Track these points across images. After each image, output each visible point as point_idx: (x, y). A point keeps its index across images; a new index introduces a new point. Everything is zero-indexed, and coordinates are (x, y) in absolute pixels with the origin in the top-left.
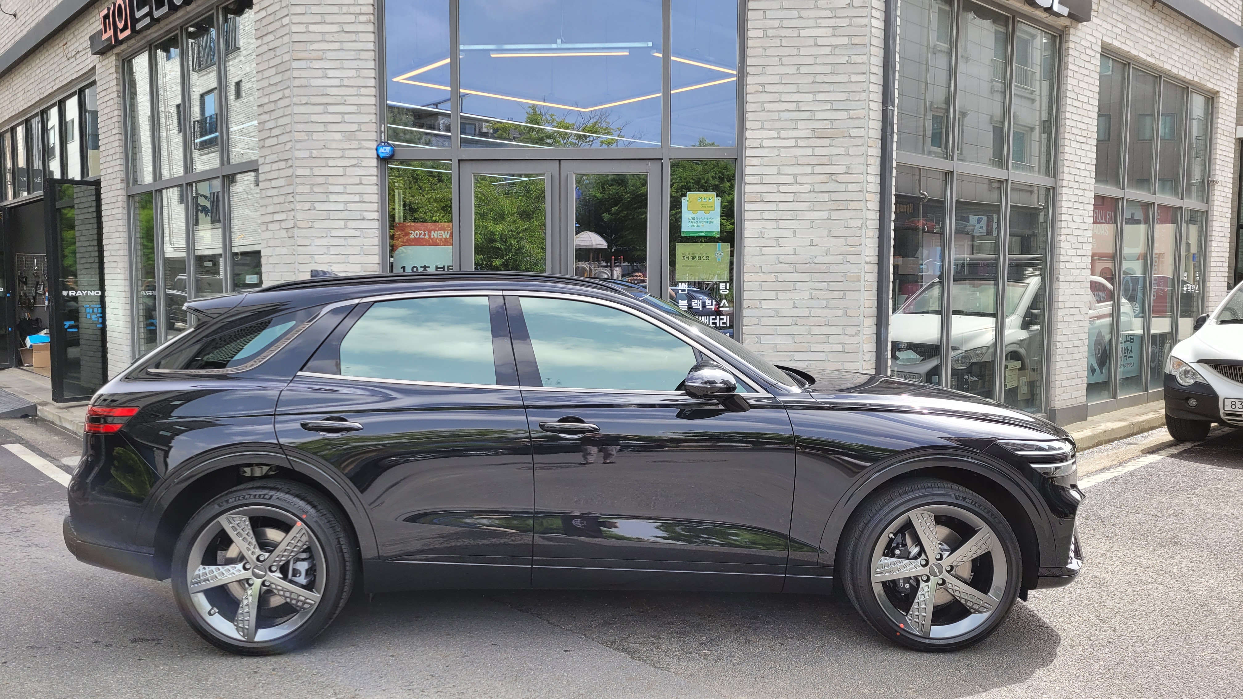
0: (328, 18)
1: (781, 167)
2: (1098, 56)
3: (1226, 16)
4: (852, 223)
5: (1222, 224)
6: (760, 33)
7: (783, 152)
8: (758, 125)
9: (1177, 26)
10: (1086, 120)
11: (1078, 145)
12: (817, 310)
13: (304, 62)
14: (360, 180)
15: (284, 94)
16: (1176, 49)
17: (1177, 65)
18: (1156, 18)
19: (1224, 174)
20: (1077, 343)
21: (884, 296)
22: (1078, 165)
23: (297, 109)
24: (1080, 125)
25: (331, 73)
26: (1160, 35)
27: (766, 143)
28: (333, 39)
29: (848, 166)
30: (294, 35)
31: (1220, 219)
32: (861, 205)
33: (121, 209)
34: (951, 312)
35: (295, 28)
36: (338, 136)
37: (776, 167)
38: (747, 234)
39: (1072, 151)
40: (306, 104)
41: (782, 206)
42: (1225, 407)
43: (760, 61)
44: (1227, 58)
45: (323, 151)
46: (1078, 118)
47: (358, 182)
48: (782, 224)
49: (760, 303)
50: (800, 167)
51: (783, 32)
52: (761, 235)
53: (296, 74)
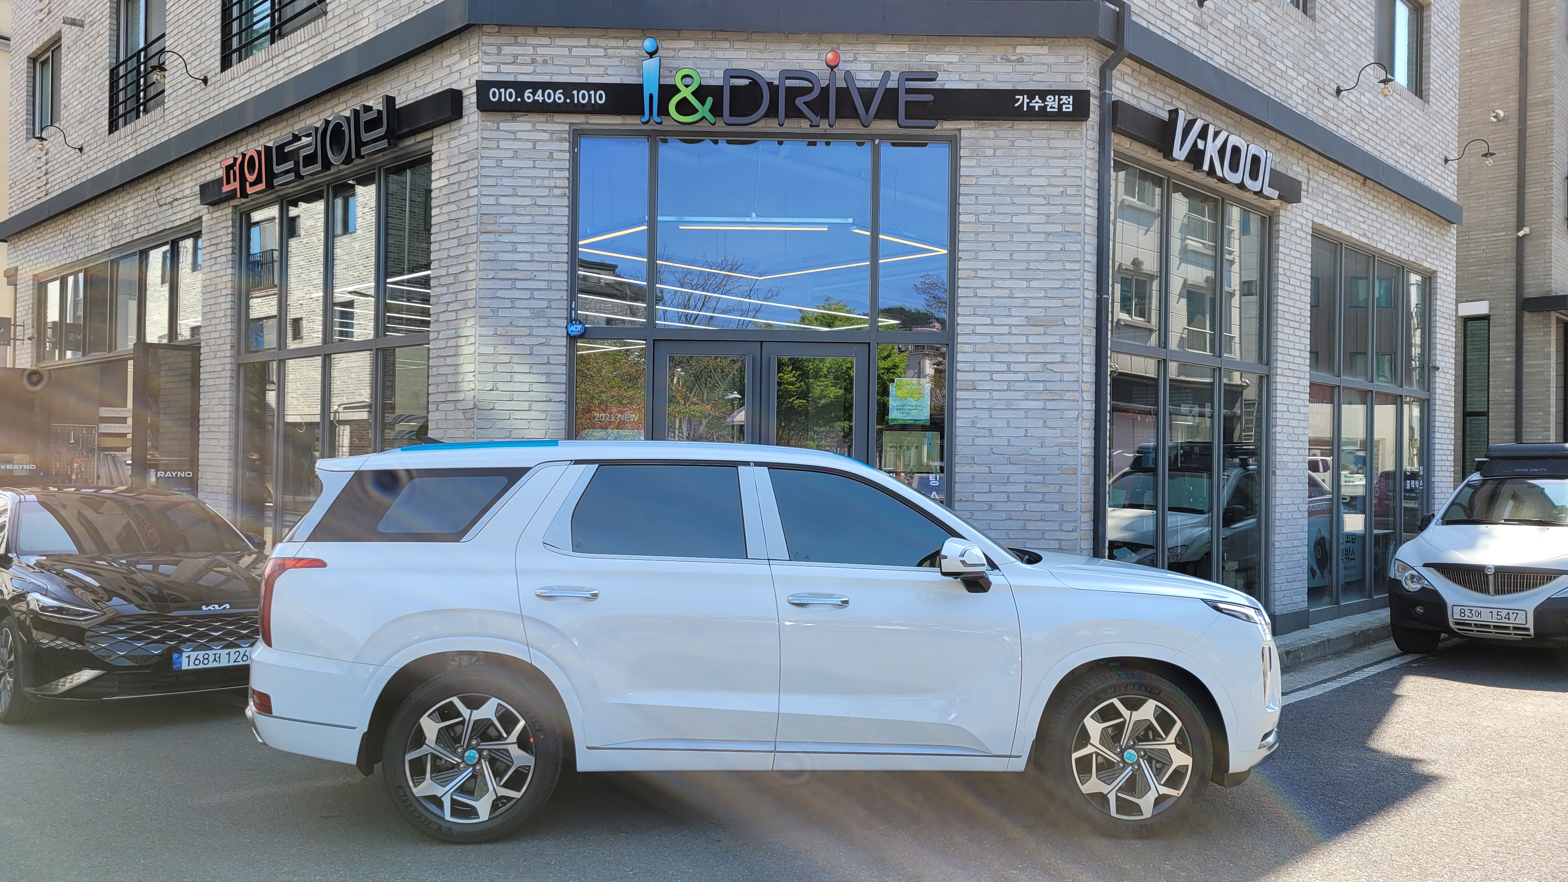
0: (520, 191)
1: (994, 355)
2: (1309, 238)
3: (1440, 191)
4: (1068, 414)
5: (1445, 414)
6: (972, 218)
7: (996, 339)
8: (970, 311)
9: (1390, 204)
10: (1298, 304)
11: (1291, 331)
12: (1032, 504)
13: (493, 235)
14: (548, 359)
15: (467, 267)
16: (1389, 228)
17: (1391, 244)
18: (1368, 196)
19: (1445, 359)
20: (1296, 543)
21: (1101, 490)
22: (1292, 352)
23: (482, 284)
24: (1293, 310)
25: (521, 248)
26: (1372, 213)
27: (979, 330)
28: (525, 212)
29: (1063, 355)
30: (483, 207)
31: (1443, 408)
32: (1076, 396)
33: (229, 379)
34: (1167, 509)
35: (484, 201)
36: (526, 313)
38: (959, 423)
39: (1286, 337)
40: (493, 278)
41: (996, 395)
42: (1454, 615)
43: (972, 247)
44: (1443, 235)
45: (510, 328)
46: (1291, 302)
47: (546, 361)
48: (995, 413)
49: (973, 496)
50: (1013, 355)
51: (995, 218)
52: (974, 424)
53: (483, 247)
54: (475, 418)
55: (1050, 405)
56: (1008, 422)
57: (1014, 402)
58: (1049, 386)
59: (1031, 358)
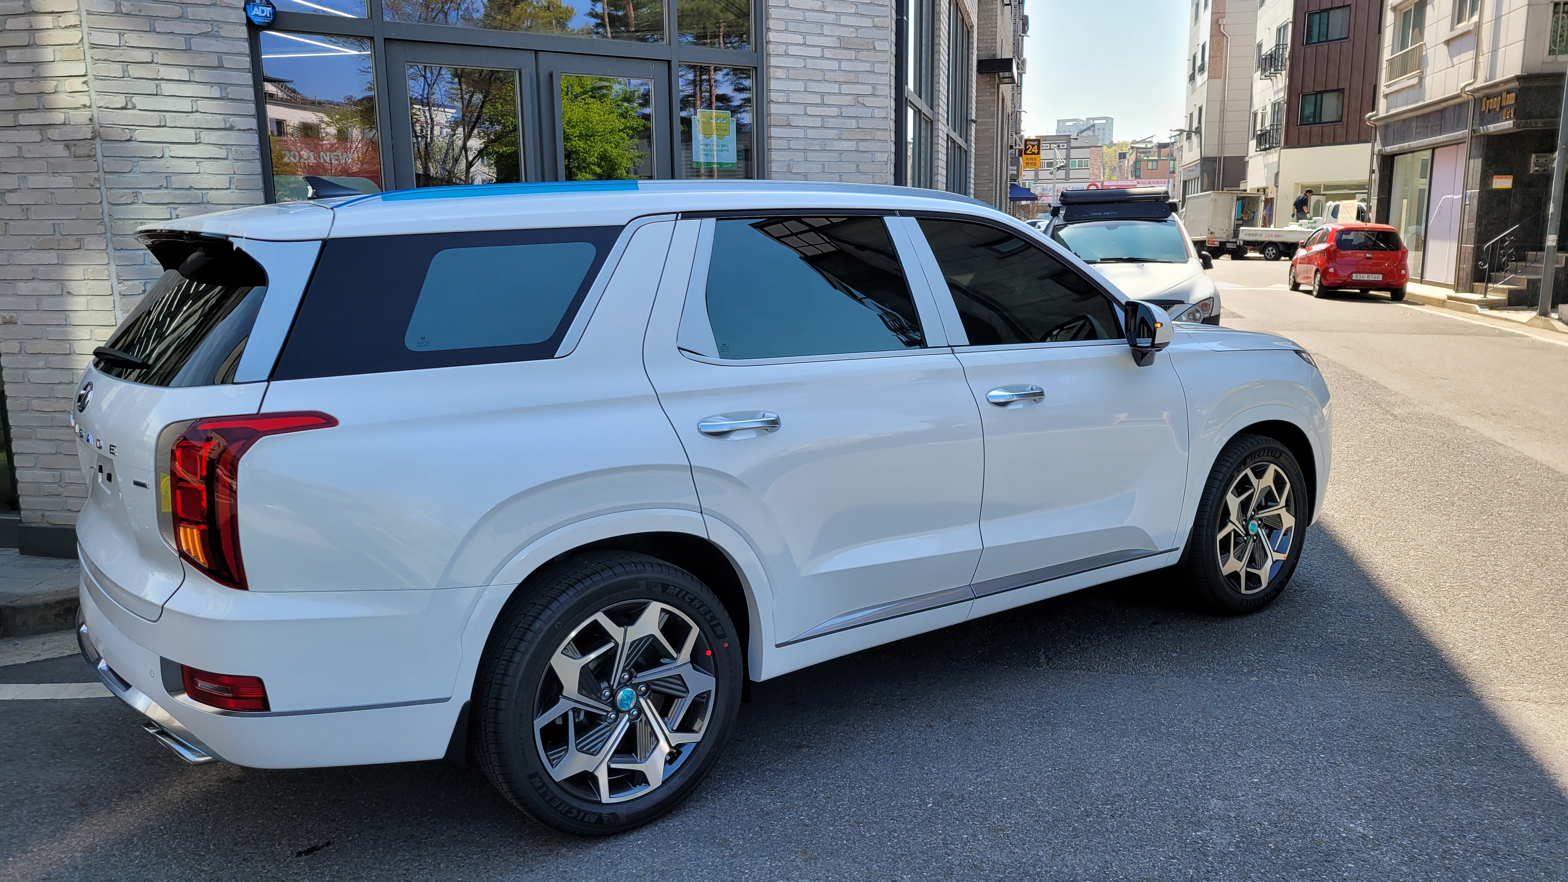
1: (809, 84)
4: (878, 157)
7: (809, 63)
8: (782, 25)
14: (220, 60)
27: (792, 50)
29: (873, 86)
31: (972, 160)
32: (886, 135)
37: (803, 83)
38: (774, 167)
41: (811, 133)
47: (216, 64)
48: (810, 156)
50: (827, 84)
54: (99, 154)
55: (863, 146)
56: (823, 165)
57: (828, 142)
58: (862, 123)
59: (845, 89)
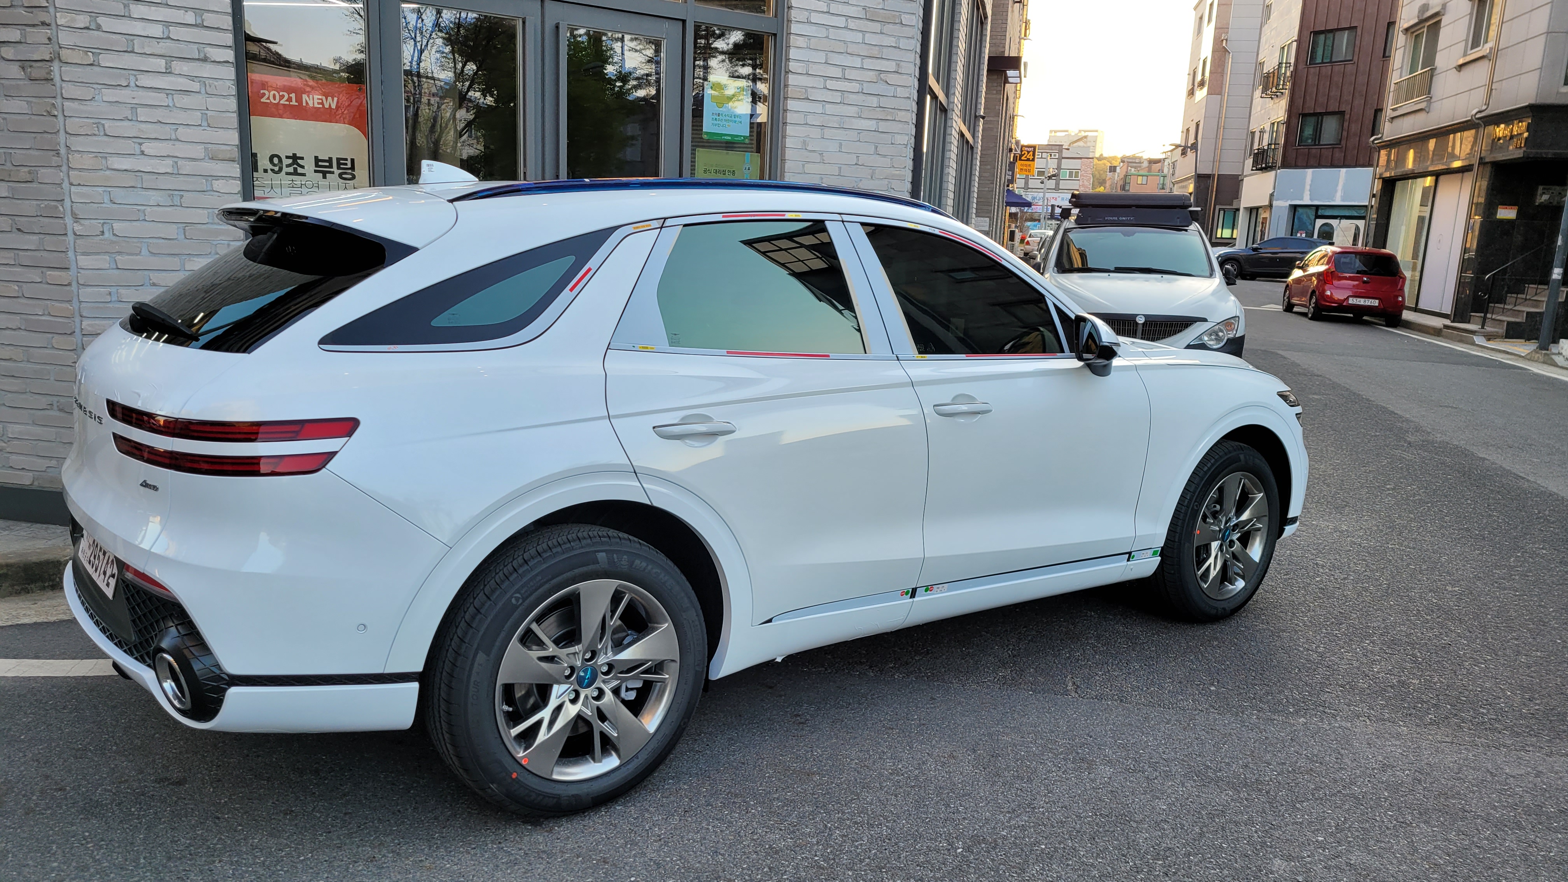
1: (830, 54)
7: (832, 33)
27: (814, 19)
29: (898, 63)
37: (823, 54)
38: (789, 142)
41: (829, 108)
48: (828, 133)
50: (849, 57)
52: (805, 146)
54: (57, 79)
55: (883, 126)
56: (841, 144)
57: (847, 119)
58: (884, 102)
59: (868, 63)
